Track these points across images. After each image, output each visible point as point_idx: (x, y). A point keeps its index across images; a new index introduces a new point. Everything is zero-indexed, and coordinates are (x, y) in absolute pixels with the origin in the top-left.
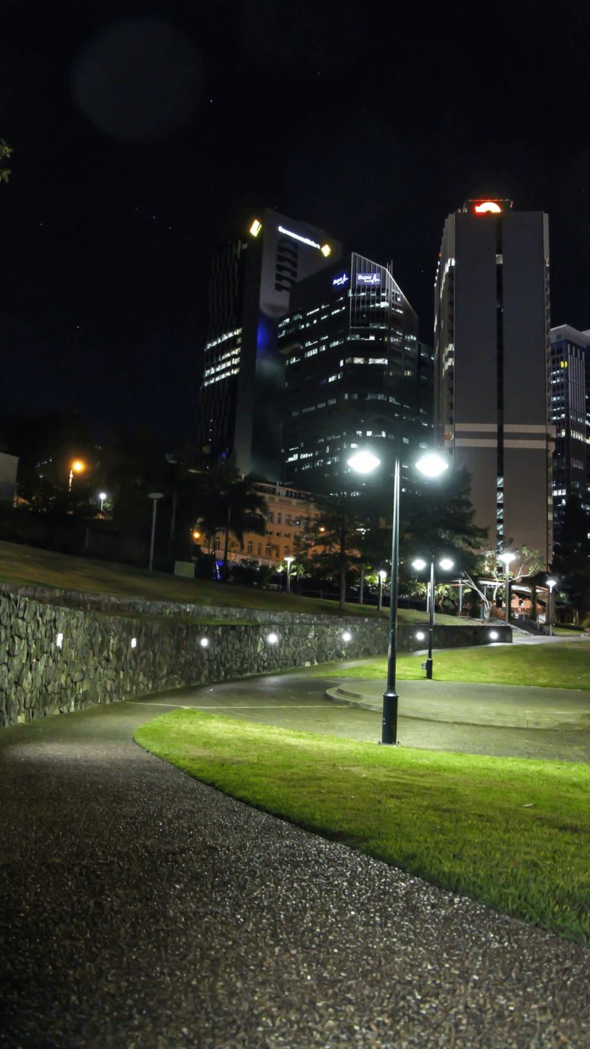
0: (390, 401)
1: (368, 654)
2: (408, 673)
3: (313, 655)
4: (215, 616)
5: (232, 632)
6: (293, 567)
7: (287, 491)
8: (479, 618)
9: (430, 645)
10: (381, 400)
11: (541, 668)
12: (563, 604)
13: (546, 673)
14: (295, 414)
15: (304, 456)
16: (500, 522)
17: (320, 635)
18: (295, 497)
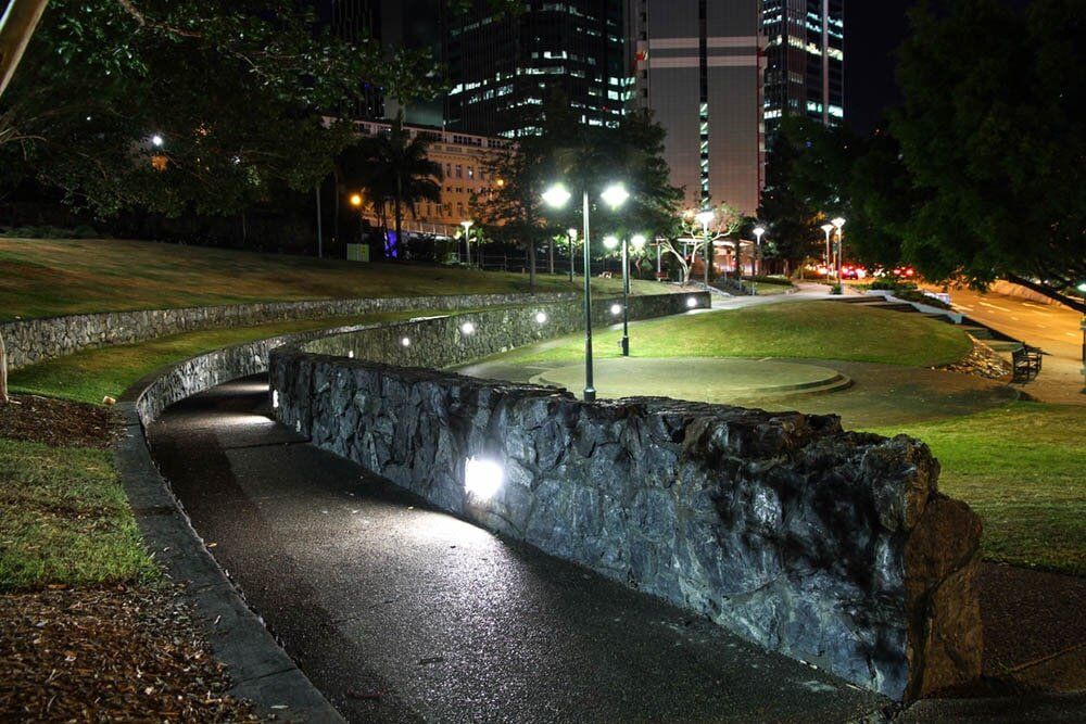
0: (571, 12)
1: (563, 332)
2: (605, 351)
3: (509, 339)
4: (405, 308)
5: (429, 327)
6: (472, 231)
7: (455, 137)
8: (678, 281)
9: (625, 318)
10: (559, 12)
11: (737, 336)
12: (771, 254)
13: (741, 341)
14: (455, 33)
15: (470, 86)
16: (704, 156)
17: (514, 318)
18: (465, 143)
